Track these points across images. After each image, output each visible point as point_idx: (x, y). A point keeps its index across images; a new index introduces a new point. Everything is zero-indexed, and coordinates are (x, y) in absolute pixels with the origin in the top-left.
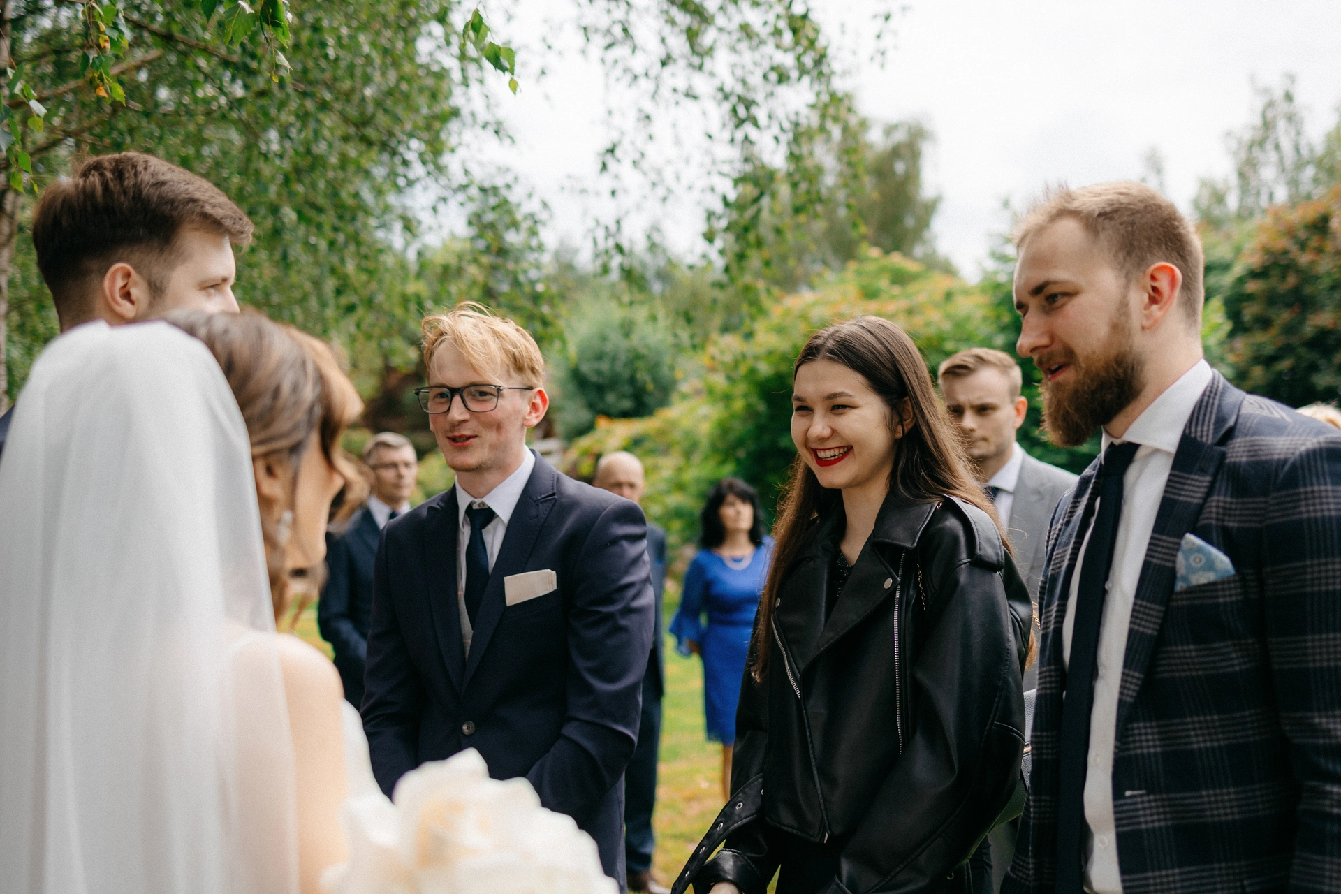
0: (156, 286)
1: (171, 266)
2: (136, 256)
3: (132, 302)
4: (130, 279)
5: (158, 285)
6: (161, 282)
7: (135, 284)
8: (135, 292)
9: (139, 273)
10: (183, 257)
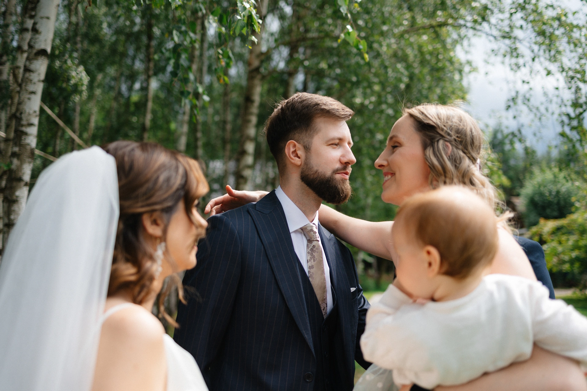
0: (306, 147)
1: (312, 137)
2: (297, 136)
3: (299, 158)
4: (296, 148)
5: (307, 147)
6: (309, 145)
7: (299, 149)
8: (300, 153)
9: (299, 143)
10: (316, 131)
